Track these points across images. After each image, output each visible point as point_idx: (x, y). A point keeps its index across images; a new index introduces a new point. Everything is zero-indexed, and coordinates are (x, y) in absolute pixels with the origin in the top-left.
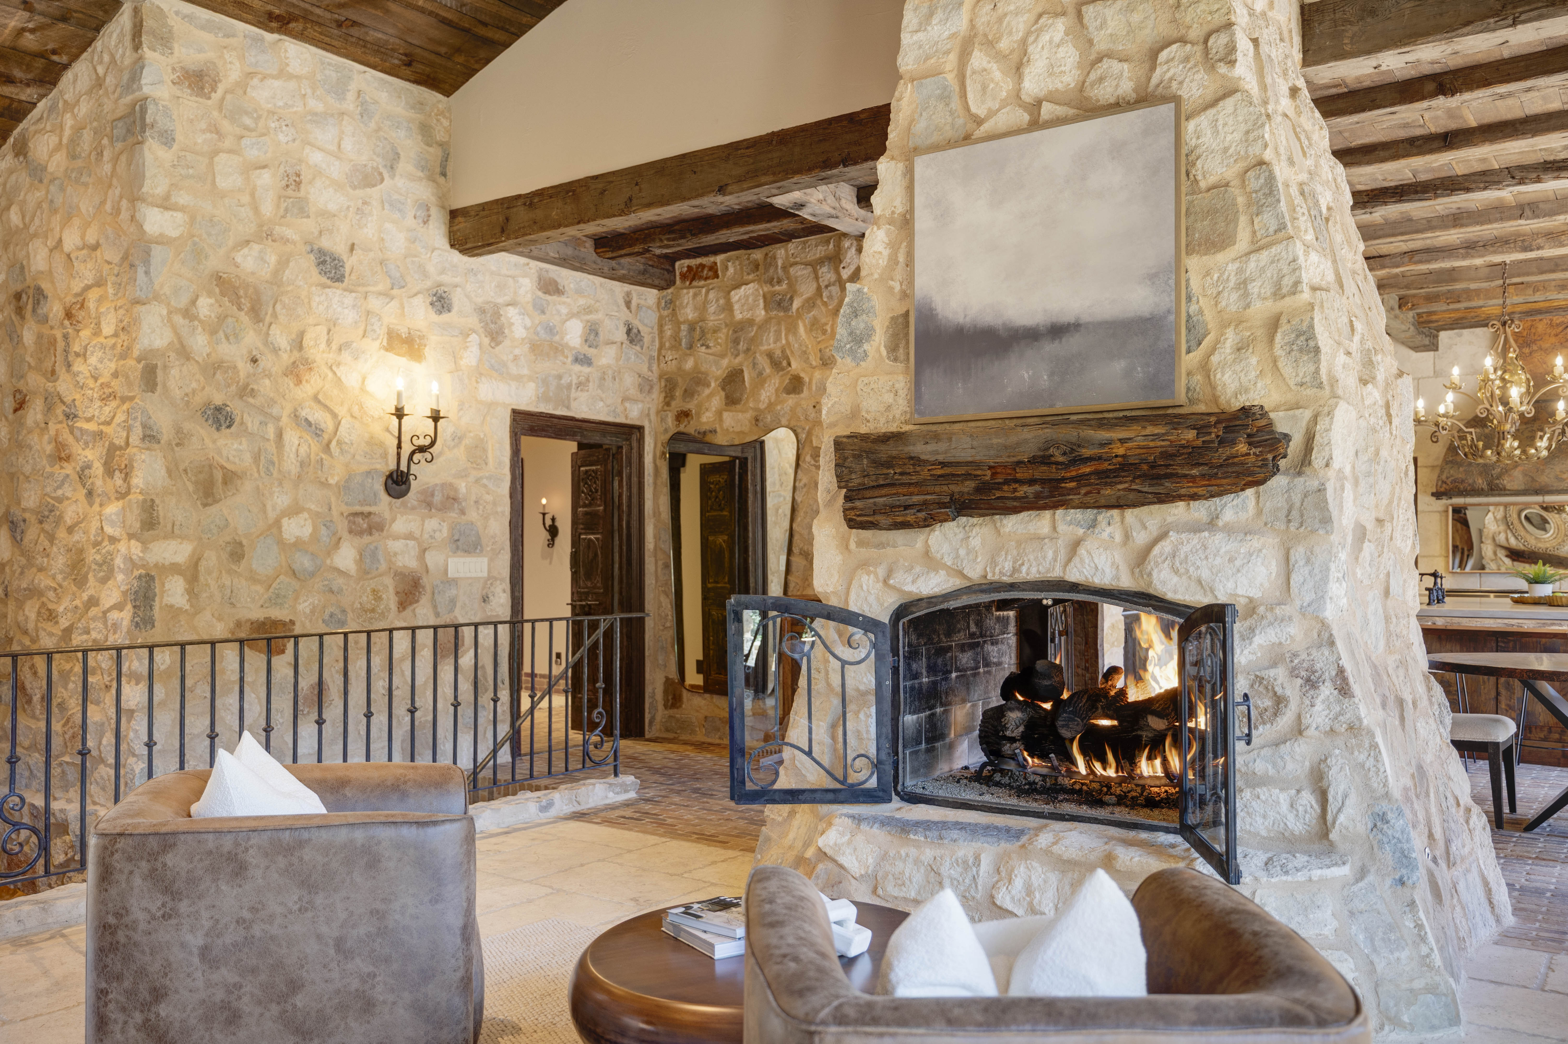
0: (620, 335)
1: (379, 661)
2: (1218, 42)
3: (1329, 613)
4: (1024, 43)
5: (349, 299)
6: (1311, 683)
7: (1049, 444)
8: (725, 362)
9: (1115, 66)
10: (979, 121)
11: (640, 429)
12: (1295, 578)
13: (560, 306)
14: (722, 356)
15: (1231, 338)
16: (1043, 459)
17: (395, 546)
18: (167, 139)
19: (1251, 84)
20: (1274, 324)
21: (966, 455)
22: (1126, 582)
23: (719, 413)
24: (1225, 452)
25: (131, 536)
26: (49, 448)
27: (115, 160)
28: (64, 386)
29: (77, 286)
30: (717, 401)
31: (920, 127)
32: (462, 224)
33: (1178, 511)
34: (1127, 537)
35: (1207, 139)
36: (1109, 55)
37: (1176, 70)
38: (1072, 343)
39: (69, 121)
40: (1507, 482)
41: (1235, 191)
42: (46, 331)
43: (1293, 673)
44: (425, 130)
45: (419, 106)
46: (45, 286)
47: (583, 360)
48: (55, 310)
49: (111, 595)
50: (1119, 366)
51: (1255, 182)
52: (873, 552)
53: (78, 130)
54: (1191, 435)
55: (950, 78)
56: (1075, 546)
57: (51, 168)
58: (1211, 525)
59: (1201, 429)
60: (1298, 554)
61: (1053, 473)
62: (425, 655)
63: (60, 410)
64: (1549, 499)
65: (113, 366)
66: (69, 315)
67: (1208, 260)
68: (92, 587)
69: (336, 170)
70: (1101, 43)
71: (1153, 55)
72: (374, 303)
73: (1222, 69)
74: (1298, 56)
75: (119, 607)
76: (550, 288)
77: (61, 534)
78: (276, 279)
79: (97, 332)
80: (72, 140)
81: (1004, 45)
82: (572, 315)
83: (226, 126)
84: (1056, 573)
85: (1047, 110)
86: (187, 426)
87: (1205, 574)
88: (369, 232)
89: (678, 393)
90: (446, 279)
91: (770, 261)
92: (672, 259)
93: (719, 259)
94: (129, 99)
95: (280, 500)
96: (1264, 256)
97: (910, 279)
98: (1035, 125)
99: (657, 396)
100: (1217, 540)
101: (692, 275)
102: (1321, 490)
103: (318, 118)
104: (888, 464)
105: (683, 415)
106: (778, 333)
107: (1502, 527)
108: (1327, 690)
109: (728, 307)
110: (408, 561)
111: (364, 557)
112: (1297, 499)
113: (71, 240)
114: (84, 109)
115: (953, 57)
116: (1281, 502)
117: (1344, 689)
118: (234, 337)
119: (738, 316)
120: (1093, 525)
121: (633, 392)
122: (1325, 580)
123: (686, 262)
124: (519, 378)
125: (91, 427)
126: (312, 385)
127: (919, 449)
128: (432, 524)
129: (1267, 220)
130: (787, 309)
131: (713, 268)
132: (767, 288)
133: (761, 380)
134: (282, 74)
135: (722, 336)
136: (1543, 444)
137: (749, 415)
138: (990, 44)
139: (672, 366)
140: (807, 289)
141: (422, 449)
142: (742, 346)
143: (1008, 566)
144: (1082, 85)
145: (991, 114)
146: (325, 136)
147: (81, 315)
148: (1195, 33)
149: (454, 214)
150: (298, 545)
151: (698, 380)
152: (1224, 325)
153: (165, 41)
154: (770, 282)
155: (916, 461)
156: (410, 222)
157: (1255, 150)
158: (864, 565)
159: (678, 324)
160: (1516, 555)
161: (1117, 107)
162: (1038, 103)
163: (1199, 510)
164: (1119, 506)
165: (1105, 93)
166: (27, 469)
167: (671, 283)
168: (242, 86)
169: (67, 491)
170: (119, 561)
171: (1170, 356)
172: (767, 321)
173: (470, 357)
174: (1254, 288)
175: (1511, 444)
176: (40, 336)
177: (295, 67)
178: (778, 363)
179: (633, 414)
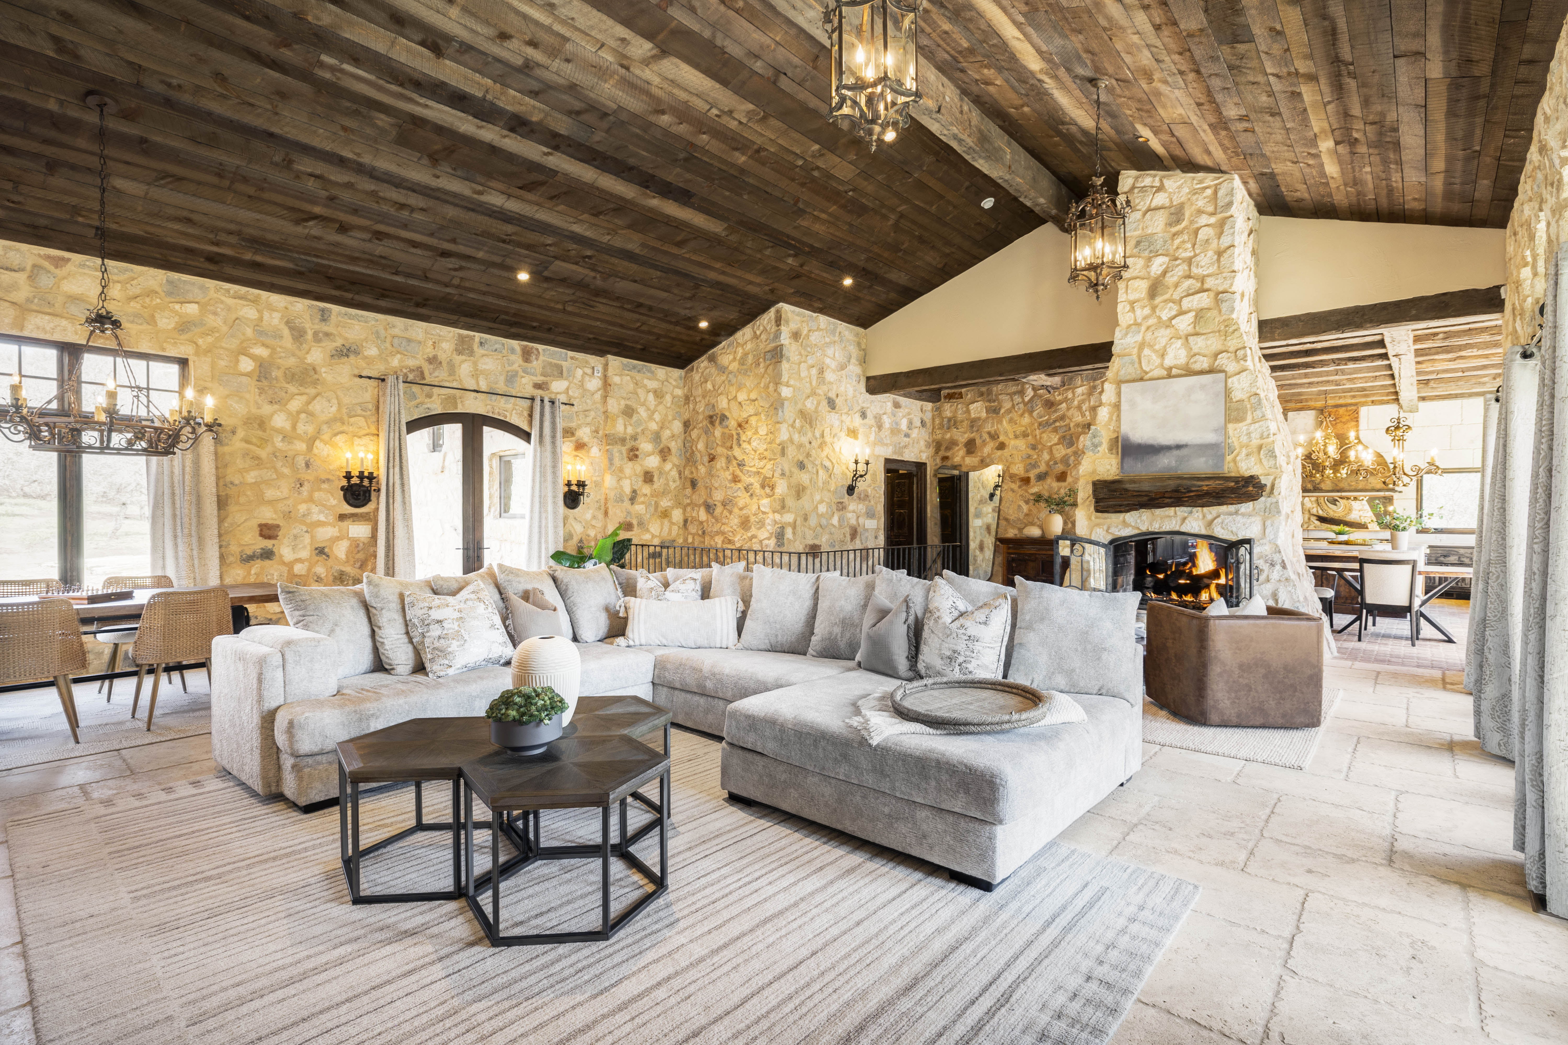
0: (919, 424)
1: (845, 561)
2: (1240, 353)
3: (1279, 542)
4: (1165, 347)
5: (837, 416)
6: (1272, 565)
7: (1179, 486)
8: (966, 436)
9: (1201, 358)
10: (1146, 373)
11: (925, 464)
12: (1267, 531)
13: (900, 413)
14: (965, 433)
15: (1244, 451)
16: (1177, 491)
17: (850, 515)
18: (788, 360)
19: (1251, 367)
20: (1260, 447)
21: (1147, 489)
22: (1203, 532)
23: (963, 458)
24: (1244, 490)
25: (774, 512)
26: (730, 477)
27: (767, 368)
28: (737, 452)
29: (745, 415)
30: (962, 453)
31: (1122, 372)
32: (872, 382)
33: (1224, 508)
34: (1204, 516)
35: (1236, 385)
36: (1199, 354)
37: (1225, 361)
38: (1184, 452)
39: (740, 351)
40: (1323, 486)
41: (1246, 403)
42: (726, 431)
43: (1266, 562)
44: (859, 344)
45: (857, 335)
46: (727, 414)
47: (907, 435)
48: (732, 424)
49: (763, 534)
50: (1203, 460)
51: (1254, 400)
52: (1101, 521)
53: (746, 354)
54: (1232, 484)
55: (1135, 357)
56: (1184, 519)
57: (730, 368)
58: (1236, 513)
59: (1237, 482)
60: (1268, 523)
61: (1179, 495)
62: (858, 559)
63: (735, 462)
64: (1344, 494)
65: (765, 447)
66: (740, 425)
67: (1236, 425)
68: (753, 531)
69: (833, 365)
70: (1195, 350)
71: (1216, 355)
72: (844, 417)
73: (1242, 362)
74: (1257, 340)
75: (769, 539)
76: (897, 405)
77: (736, 510)
78: (816, 411)
79: (756, 432)
80: (742, 358)
81: (1157, 347)
82: (904, 416)
83: (803, 352)
84: (1177, 529)
85: (1174, 371)
86: (793, 470)
87: (1234, 529)
88: (842, 389)
89: (943, 448)
90: (865, 405)
91: (989, 392)
92: (940, 390)
93: (963, 390)
94: (774, 345)
95: (817, 497)
96: (1257, 425)
97: (1119, 427)
98: (1170, 376)
99: (932, 450)
100: (1239, 518)
101: (950, 397)
102: (1277, 502)
103: (828, 345)
104: (1115, 491)
105: (945, 458)
106: (993, 424)
107: (1315, 505)
108: (1278, 567)
109: (968, 411)
110: (853, 522)
111: (840, 520)
112: (1268, 505)
113: (742, 397)
114: (749, 346)
115: (1136, 350)
116: (1262, 506)
117: (1284, 567)
118: (805, 434)
119: (973, 416)
120: (1191, 512)
121: (923, 448)
122: (1278, 531)
123: (947, 391)
124: (887, 445)
125: (754, 469)
126: (827, 450)
127: (1128, 486)
128: (861, 506)
129: (1258, 413)
130: (998, 413)
131: (961, 393)
132: (987, 404)
133: (984, 443)
134: (818, 329)
135: (965, 423)
136: (1344, 472)
137: (978, 459)
138: (1151, 346)
139: (939, 437)
140: (1007, 405)
141: (861, 476)
142: (975, 429)
143: (1157, 526)
144: (1188, 364)
145: (1151, 370)
146: (830, 352)
147: (746, 426)
148: (1232, 349)
149: (868, 379)
150: (822, 515)
151: (953, 443)
152: (1242, 447)
153: (787, 322)
154: (989, 401)
155: (1126, 490)
156: (854, 383)
157: (1254, 390)
158: (1098, 525)
159: (943, 418)
160: (1322, 519)
161: (1201, 372)
162: (1171, 368)
163: (1232, 508)
164: (1203, 506)
165: (1197, 367)
166: (716, 485)
167: (939, 400)
168: (808, 336)
169: (739, 493)
170: (768, 521)
171: (1222, 457)
172: (987, 418)
173: (872, 437)
174: (1253, 435)
175: (1328, 472)
176: (723, 434)
177: (822, 326)
178: (993, 436)
179: (923, 458)
